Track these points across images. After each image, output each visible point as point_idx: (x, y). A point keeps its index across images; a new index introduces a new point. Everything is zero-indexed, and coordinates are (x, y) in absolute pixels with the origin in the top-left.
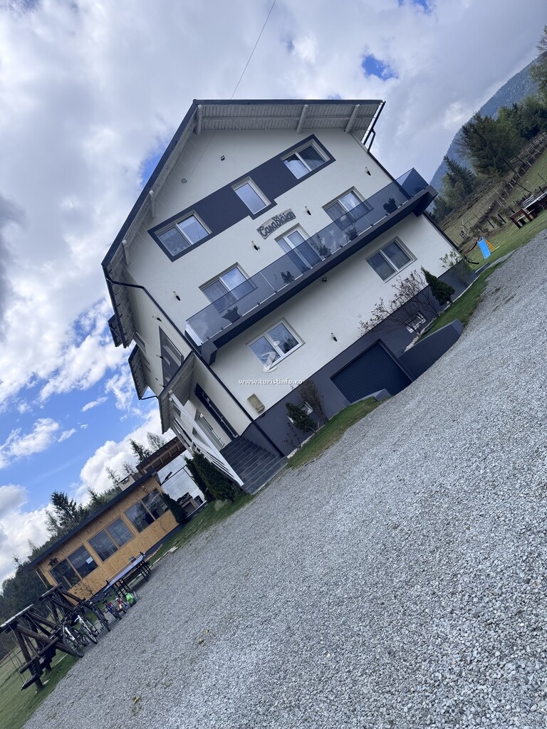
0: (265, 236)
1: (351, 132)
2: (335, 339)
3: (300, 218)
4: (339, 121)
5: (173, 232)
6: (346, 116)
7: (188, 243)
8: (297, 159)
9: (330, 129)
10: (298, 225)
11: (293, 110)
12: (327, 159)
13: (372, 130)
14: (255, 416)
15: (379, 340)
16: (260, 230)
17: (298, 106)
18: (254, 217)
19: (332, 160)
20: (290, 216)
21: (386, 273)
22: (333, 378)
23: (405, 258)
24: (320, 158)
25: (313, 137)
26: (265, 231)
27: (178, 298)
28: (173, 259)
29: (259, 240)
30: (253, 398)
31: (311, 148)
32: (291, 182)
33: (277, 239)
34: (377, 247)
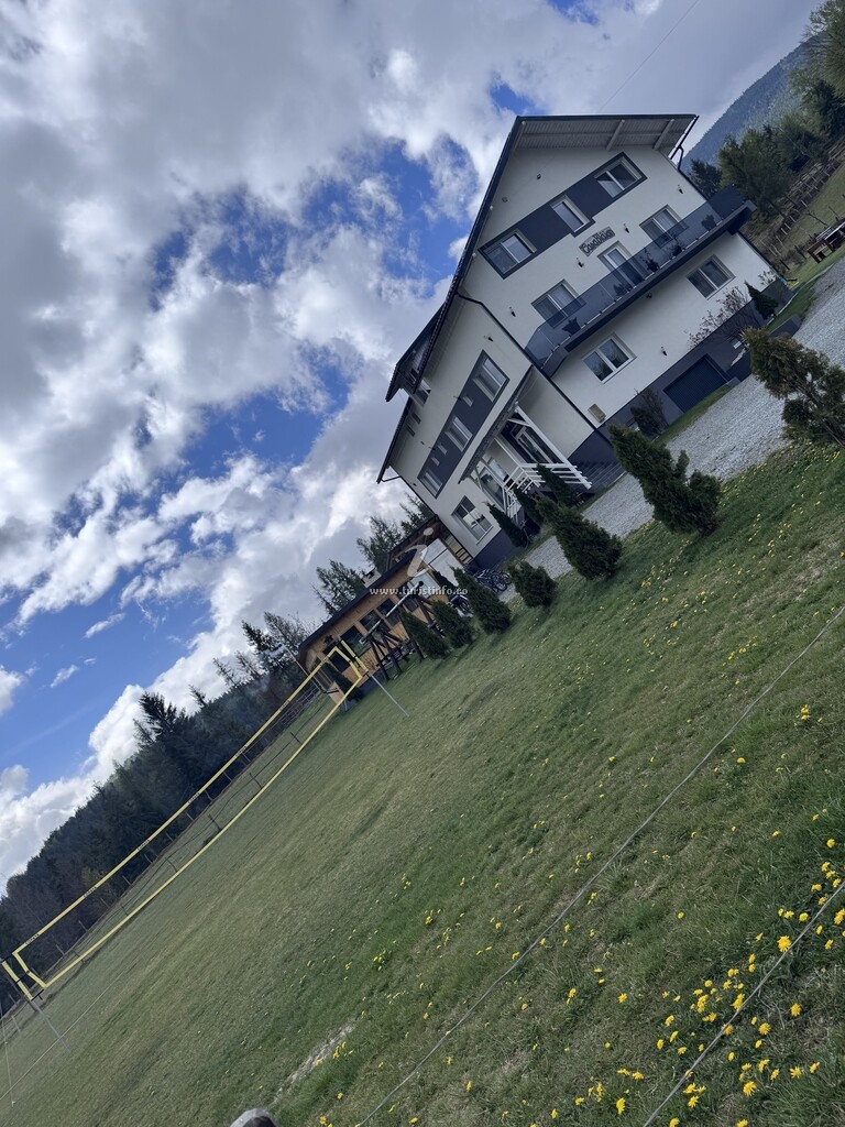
0: (588, 253)
1: (659, 149)
2: (665, 353)
3: (619, 236)
4: (649, 137)
5: (499, 251)
6: (658, 132)
7: (514, 261)
8: (610, 179)
9: (638, 146)
10: (617, 243)
11: (608, 125)
12: (638, 177)
13: (680, 147)
14: (597, 425)
15: (706, 356)
16: (582, 247)
17: (614, 122)
18: (575, 235)
19: (644, 178)
20: (610, 234)
21: (707, 291)
22: (666, 390)
23: (722, 277)
24: (633, 179)
25: (623, 154)
26: (588, 248)
27: (513, 314)
28: (504, 276)
29: (583, 258)
30: (594, 408)
31: (620, 166)
32: (607, 200)
33: (601, 256)
34: (696, 265)
